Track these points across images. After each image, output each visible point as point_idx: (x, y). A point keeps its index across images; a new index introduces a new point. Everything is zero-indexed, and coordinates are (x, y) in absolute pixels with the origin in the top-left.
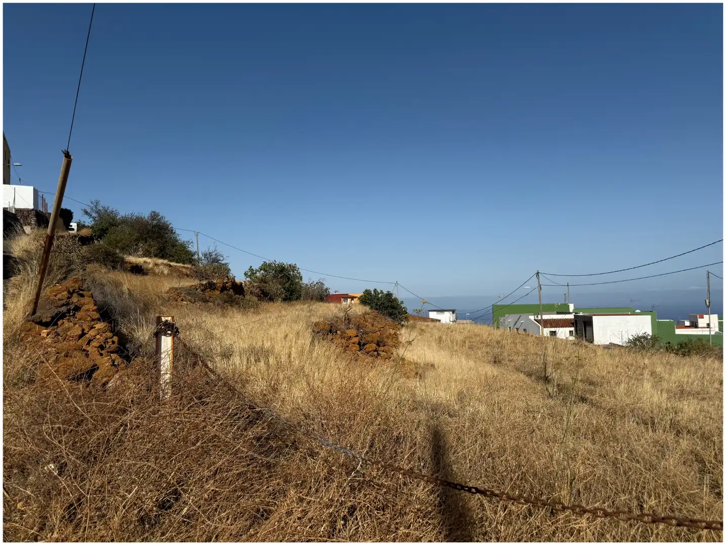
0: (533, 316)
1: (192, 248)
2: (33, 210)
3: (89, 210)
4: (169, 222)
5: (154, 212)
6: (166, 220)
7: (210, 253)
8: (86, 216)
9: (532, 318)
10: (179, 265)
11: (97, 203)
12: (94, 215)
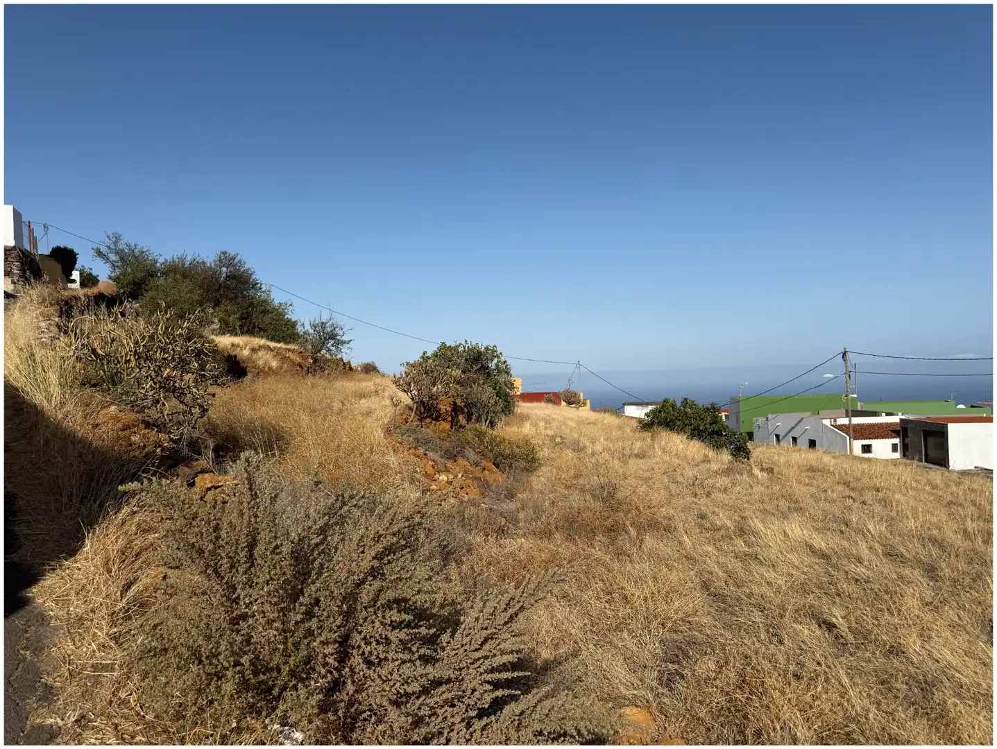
0: (829, 420)
1: (292, 316)
2: (14, 248)
3: (104, 250)
4: (252, 270)
5: (224, 253)
6: (247, 266)
7: (323, 323)
8: (99, 259)
9: (827, 422)
10: (279, 345)
11: (118, 238)
12: (113, 257)
